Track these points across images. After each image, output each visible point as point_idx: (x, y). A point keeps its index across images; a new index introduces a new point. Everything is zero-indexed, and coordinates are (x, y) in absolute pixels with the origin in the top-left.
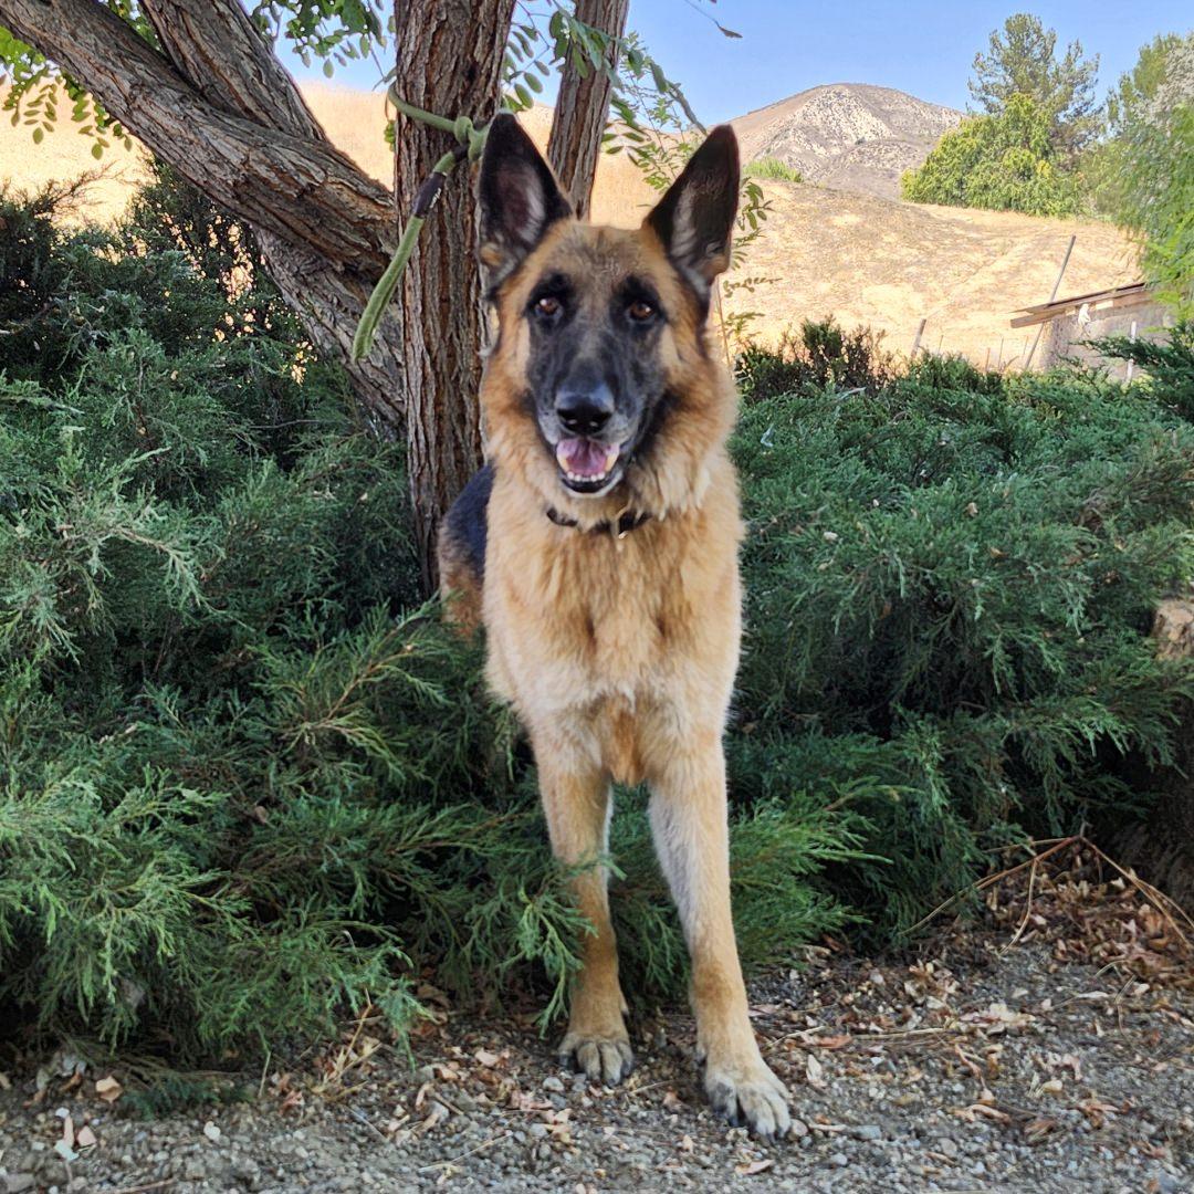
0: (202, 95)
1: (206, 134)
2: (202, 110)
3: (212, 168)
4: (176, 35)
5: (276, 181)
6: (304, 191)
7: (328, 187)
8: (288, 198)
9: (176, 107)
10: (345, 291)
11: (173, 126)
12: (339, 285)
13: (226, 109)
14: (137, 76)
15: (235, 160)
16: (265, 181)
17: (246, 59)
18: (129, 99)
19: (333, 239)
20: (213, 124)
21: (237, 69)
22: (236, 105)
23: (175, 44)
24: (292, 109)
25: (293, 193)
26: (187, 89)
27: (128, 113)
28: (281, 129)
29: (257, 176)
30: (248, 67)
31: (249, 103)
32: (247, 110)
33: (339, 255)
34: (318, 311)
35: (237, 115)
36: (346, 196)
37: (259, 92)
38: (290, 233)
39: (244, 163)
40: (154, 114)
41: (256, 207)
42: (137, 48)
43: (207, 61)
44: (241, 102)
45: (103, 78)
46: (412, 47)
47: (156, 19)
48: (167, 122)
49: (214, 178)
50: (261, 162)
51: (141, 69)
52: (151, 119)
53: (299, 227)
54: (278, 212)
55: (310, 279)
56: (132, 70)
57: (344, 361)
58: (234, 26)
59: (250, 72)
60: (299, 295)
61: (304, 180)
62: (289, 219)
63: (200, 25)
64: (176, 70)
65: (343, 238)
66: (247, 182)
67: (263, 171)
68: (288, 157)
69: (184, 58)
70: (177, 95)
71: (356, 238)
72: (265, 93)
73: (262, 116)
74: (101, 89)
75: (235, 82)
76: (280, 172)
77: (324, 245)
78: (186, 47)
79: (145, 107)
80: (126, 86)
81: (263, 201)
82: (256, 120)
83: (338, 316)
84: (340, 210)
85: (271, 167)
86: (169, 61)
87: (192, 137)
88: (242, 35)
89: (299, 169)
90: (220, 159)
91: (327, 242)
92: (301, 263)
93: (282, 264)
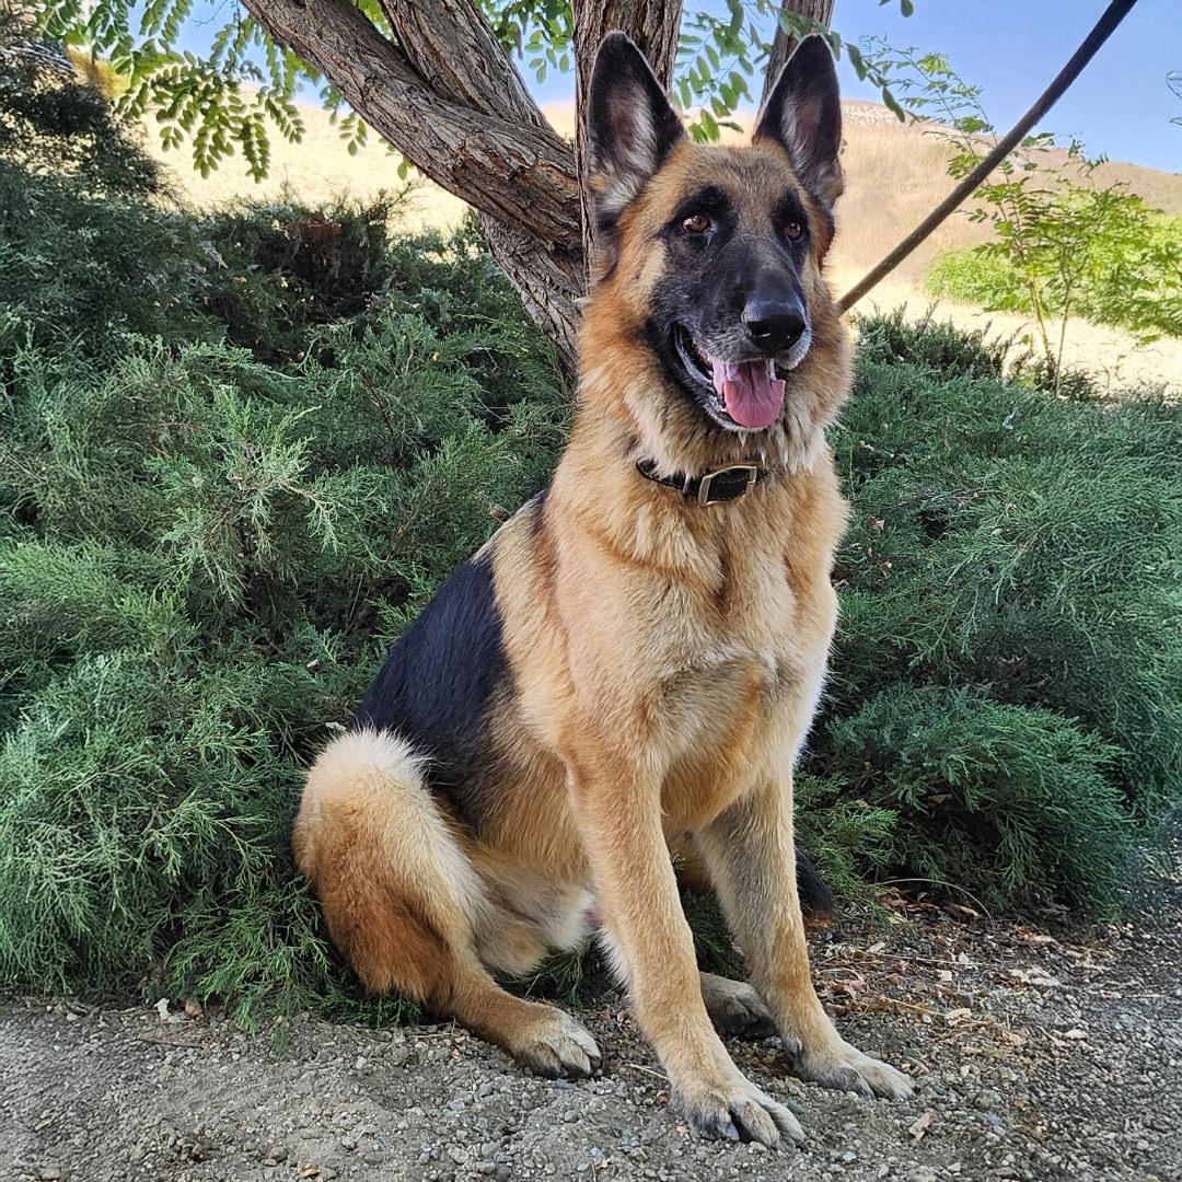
0: (431, 86)
1: (429, 121)
2: (427, 99)
3: (435, 153)
4: (408, 30)
5: (490, 165)
6: (515, 174)
7: (538, 170)
8: (501, 182)
9: (404, 98)
10: (557, 270)
11: (401, 115)
12: (550, 263)
13: (452, 99)
14: (371, 69)
15: (454, 146)
16: (480, 165)
17: (471, 51)
18: (364, 92)
19: (544, 219)
20: (437, 113)
21: (462, 60)
22: (459, 94)
23: (407, 39)
24: (512, 96)
25: (505, 175)
26: (416, 80)
27: (363, 105)
28: (501, 116)
29: (473, 160)
30: (473, 58)
31: (472, 92)
32: (470, 99)
33: (549, 235)
34: (533, 289)
35: (461, 104)
36: (555, 178)
37: (482, 82)
38: (504, 214)
39: (462, 148)
40: (384, 105)
41: (474, 190)
42: (374, 44)
43: (435, 53)
44: (465, 92)
45: (343, 72)
46: (586, 26)
47: (392, 15)
48: (395, 112)
49: (436, 163)
50: (476, 147)
51: (375, 63)
52: (382, 109)
53: (512, 208)
54: (492, 195)
55: (525, 259)
56: (367, 65)
57: (554, 337)
58: (461, 20)
59: (474, 63)
60: (516, 274)
61: (515, 164)
62: (502, 200)
63: (430, 20)
64: (408, 63)
65: (553, 218)
66: (464, 166)
67: (478, 155)
68: (502, 141)
69: (415, 52)
70: (405, 86)
71: (563, 219)
72: (487, 82)
73: (483, 104)
74: (341, 83)
75: (459, 72)
76: (494, 156)
77: (535, 226)
78: (416, 41)
79: (377, 98)
80: (362, 78)
81: (479, 185)
82: (477, 108)
83: (550, 294)
84: (549, 190)
85: (485, 151)
86: (404, 55)
87: (417, 125)
88: (468, 28)
89: (511, 153)
90: (442, 145)
91: (538, 223)
92: (517, 244)
93: (501, 245)
